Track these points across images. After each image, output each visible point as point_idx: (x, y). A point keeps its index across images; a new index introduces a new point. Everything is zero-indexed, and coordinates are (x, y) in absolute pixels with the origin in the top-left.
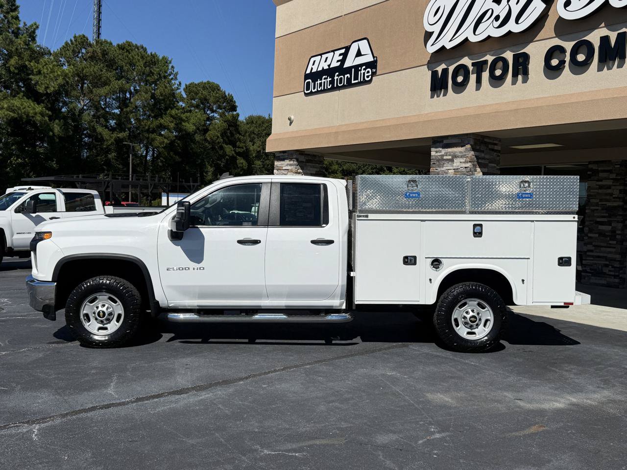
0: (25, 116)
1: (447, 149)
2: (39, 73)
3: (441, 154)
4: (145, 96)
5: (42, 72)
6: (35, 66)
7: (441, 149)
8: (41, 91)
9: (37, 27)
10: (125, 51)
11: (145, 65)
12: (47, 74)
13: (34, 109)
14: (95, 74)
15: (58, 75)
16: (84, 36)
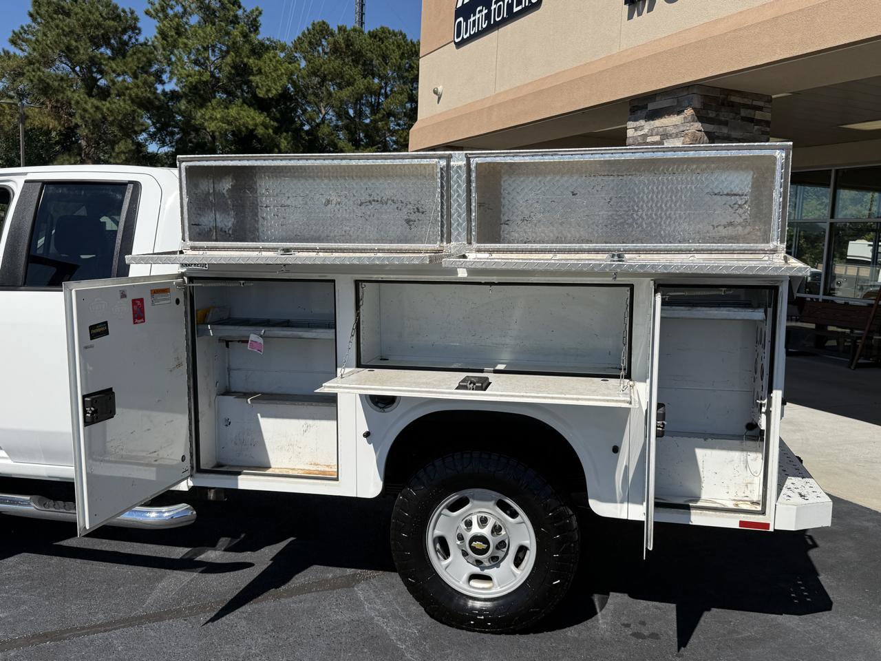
0: (244, 129)
1: (652, 122)
2: (260, 72)
3: (642, 133)
4: (400, 99)
5: (263, 71)
6: (254, 63)
7: (642, 122)
8: (261, 96)
9: (260, 13)
10: (378, 39)
11: (402, 56)
12: (270, 73)
13: (253, 119)
14: (335, 70)
15: (282, 74)
16: (324, 23)
